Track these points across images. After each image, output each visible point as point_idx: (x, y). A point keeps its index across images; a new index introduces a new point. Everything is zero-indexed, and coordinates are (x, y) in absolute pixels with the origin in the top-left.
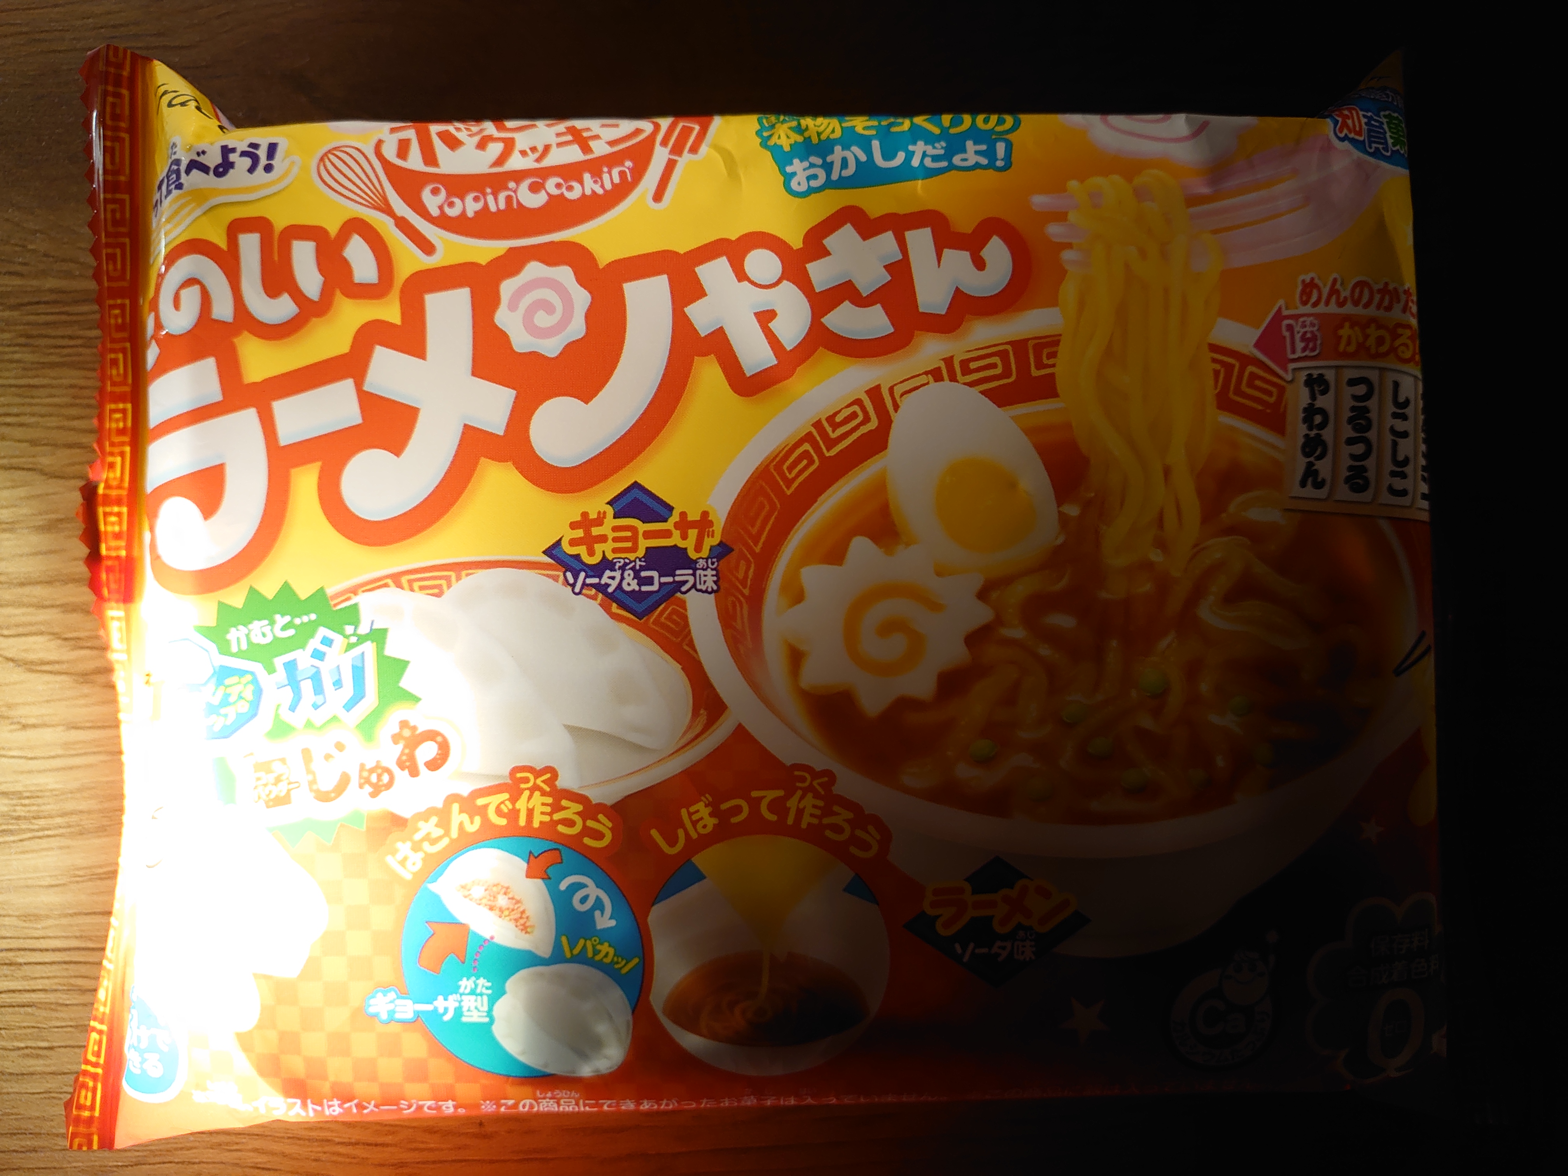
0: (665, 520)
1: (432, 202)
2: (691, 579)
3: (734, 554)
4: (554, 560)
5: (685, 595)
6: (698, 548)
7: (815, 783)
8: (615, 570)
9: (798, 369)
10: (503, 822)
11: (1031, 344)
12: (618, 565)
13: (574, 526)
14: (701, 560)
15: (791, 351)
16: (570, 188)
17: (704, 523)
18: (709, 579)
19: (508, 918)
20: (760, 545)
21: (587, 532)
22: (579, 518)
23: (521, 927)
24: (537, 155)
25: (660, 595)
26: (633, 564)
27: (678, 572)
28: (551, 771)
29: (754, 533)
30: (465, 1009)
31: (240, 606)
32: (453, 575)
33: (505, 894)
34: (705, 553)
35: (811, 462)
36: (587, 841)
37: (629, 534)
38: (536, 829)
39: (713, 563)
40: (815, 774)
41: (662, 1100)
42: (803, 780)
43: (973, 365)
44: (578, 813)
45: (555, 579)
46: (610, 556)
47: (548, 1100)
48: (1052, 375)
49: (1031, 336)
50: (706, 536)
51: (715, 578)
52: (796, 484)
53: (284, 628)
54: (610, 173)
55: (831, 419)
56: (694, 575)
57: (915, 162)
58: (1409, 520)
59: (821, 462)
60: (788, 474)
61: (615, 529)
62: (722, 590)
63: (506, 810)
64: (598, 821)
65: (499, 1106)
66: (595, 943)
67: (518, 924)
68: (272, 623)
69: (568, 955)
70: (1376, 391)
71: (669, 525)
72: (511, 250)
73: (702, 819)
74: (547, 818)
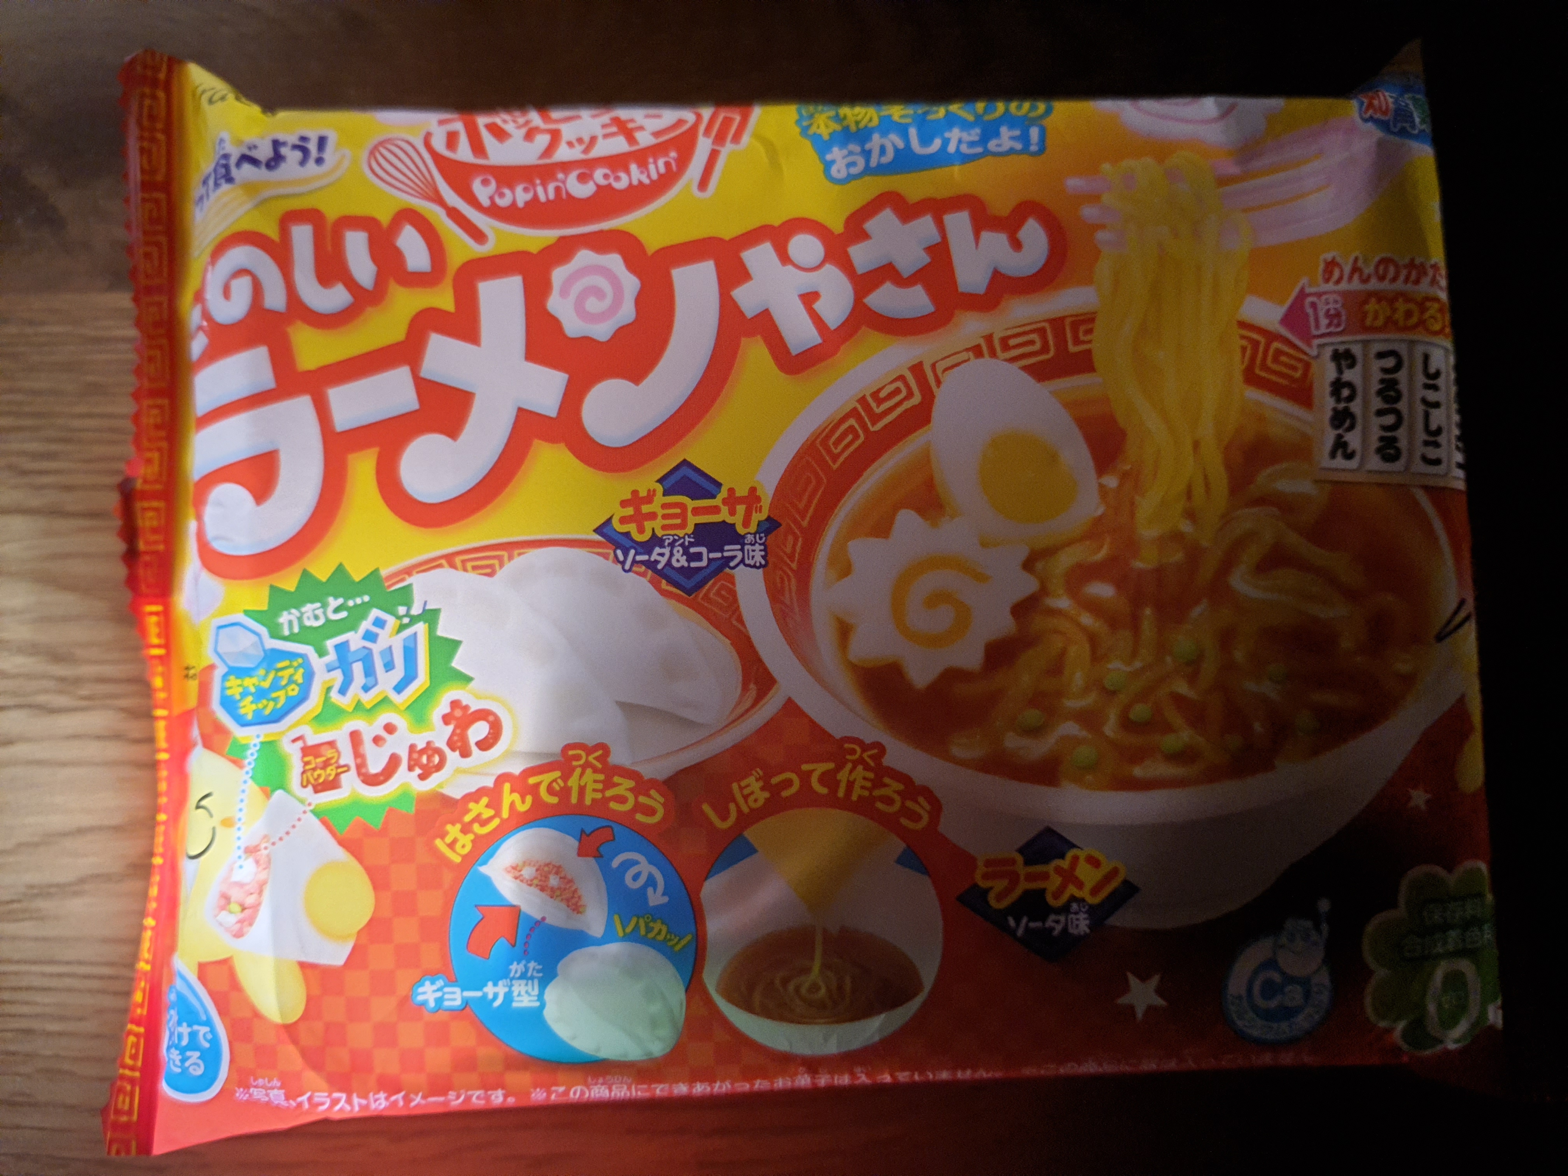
0: (713, 497)
1: (483, 192)
2: (739, 554)
3: (782, 529)
4: (604, 538)
5: (733, 571)
6: (746, 523)
7: (865, 755)
8: (664, 547)
9: (843, 348)
10: (554, 800)
11: (1068, 322)
12: (667, 542)
13: (624, 504)
14: (749, 535)
15: (835, 330)
16: (617, 179)
17: (752, 498)
18: (757, 555)
19: (560, 898)
20: (808, 519)
21: (638, 510)
22: (629, 496)
23: (574, 907)
24: (583, 147)
25: (708, 571)
26: (682, 540)
27: (726, 548)
28: (604, 748)
29: (801, 507)
30: (515, 994)
31: (293, 590)
32: (505, 554)
33: (557, 873)
34: (753, 528)
35: (857, 437)
36: (639, 817)
37: (678, 511)
38: (589, 807)
39: (761, 538)
40: (865, 747)
41: (715, 1082)
42: (853, 751)
43: (1012, 342)
44: (631, 790)
45: (605, 556)
46: (659, 533)
47: (599, 1086)
48: (1089, 352)
49: (1066, 314)
50: (754, 511)
51: (763, 553)
52: (841, 459)
53: (337, 610)
54: (655, 163)
55: (875, 395)
56: (742, 550)
57: (952, 148)
58: (1444, 488)
59: (866, 438)
60: (833, 449)
61: (664, 506)
62: (770, 565)
63: (557, 788)
64: (649, 796)
65: (549, 1094)
66: (647, 921)
67: (570, 904)
68: (324, 606)
69: (621, 934)
70: (1406, 364)
71: (717, 501)
72: (562, 239)
73: (752, 793)
74: (599, 796)
